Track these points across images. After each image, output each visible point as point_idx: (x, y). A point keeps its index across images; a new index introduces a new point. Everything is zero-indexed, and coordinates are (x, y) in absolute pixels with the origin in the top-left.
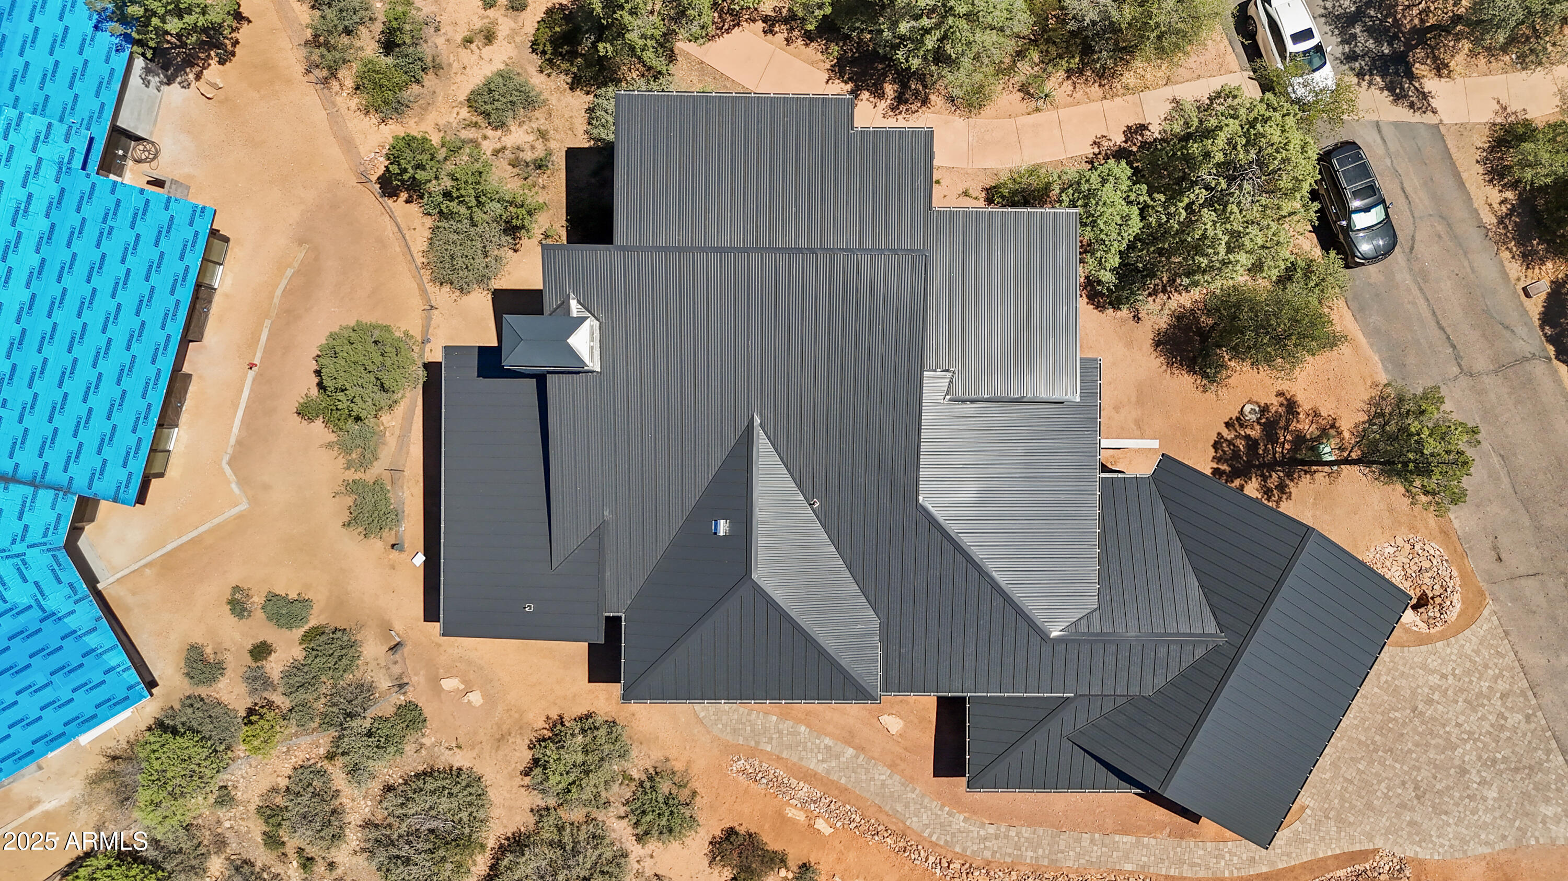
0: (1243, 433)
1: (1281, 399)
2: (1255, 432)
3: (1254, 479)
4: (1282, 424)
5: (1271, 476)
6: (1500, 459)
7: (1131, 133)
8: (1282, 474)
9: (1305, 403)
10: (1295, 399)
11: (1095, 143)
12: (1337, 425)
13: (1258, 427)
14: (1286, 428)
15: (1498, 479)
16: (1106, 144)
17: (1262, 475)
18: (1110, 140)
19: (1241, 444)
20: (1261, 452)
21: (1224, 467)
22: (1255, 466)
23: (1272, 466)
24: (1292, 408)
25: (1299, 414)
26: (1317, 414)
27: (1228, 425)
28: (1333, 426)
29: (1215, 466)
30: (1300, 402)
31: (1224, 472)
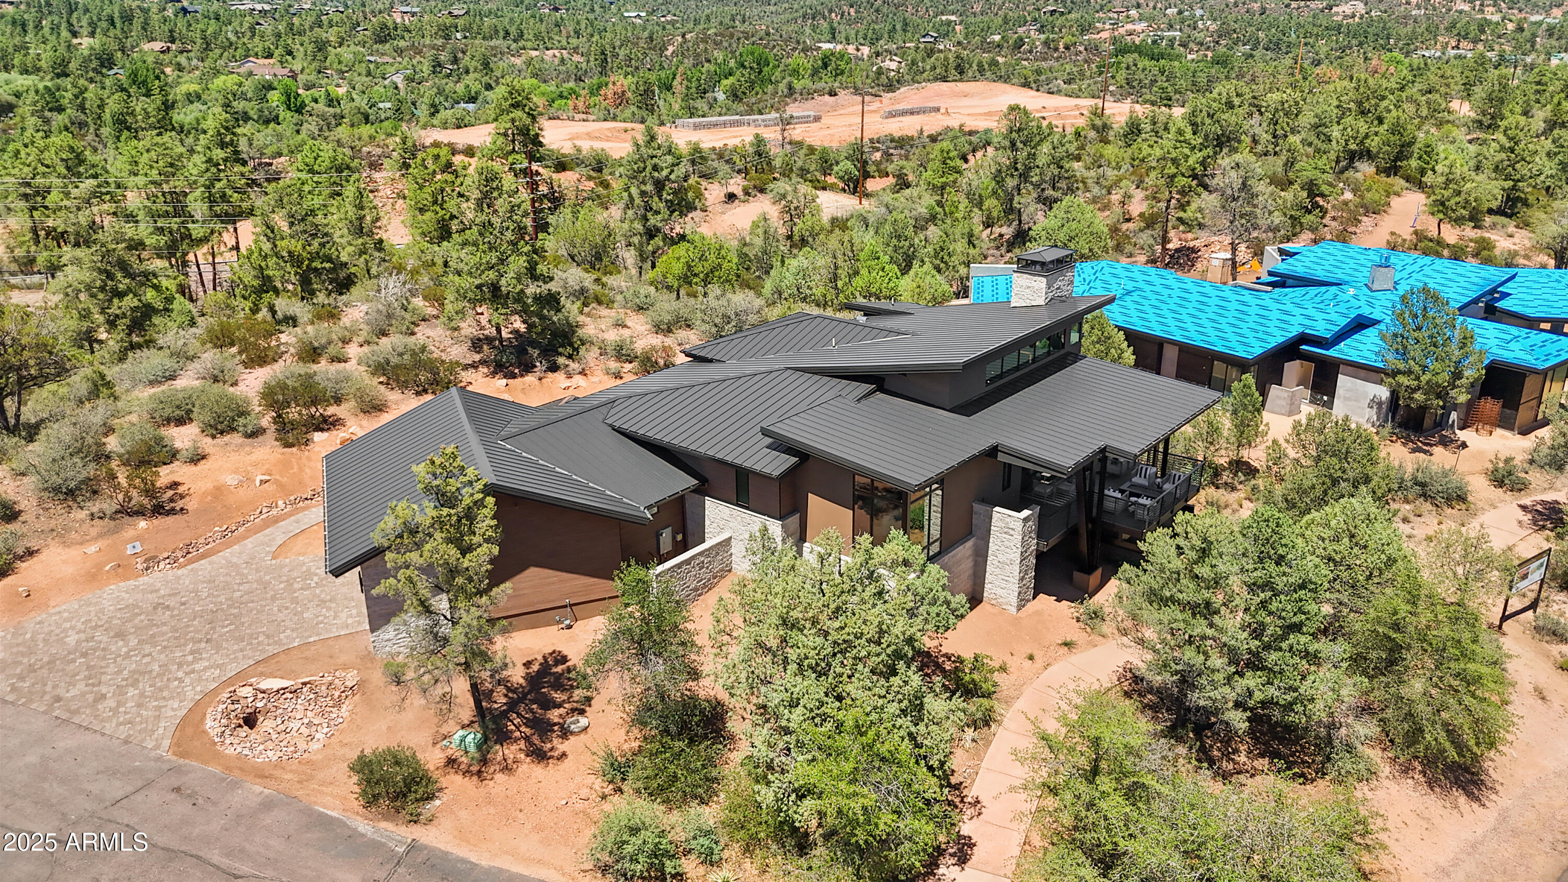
0: (566, 705)
1: (556, 754)
2: (554, 715)
3: (522, 681)
4: (536, 739)
5: (506, 696)
6: (240, 873)
7: (964, 844)
8: (496, 706)
9: (529, 769)
10: (542, 765)
11: (978, 802)
12: (475, 778)
13: (556, 720)
14: (527, 739)
15: (227, 855)
16: (968, 812)
17: (514, 691)
18: (971, 818)
19: (558, 696)
20: (534, 706)
21: (559, 669)
22: (530, 692)
23: (512, 706)
24: (538, 756)
25: (527, 756)
26: (507, 769)
27: (588, 700)
28: (479, 773)
29: (568, 664)
30: (532, 765)
31: (556, 665)
